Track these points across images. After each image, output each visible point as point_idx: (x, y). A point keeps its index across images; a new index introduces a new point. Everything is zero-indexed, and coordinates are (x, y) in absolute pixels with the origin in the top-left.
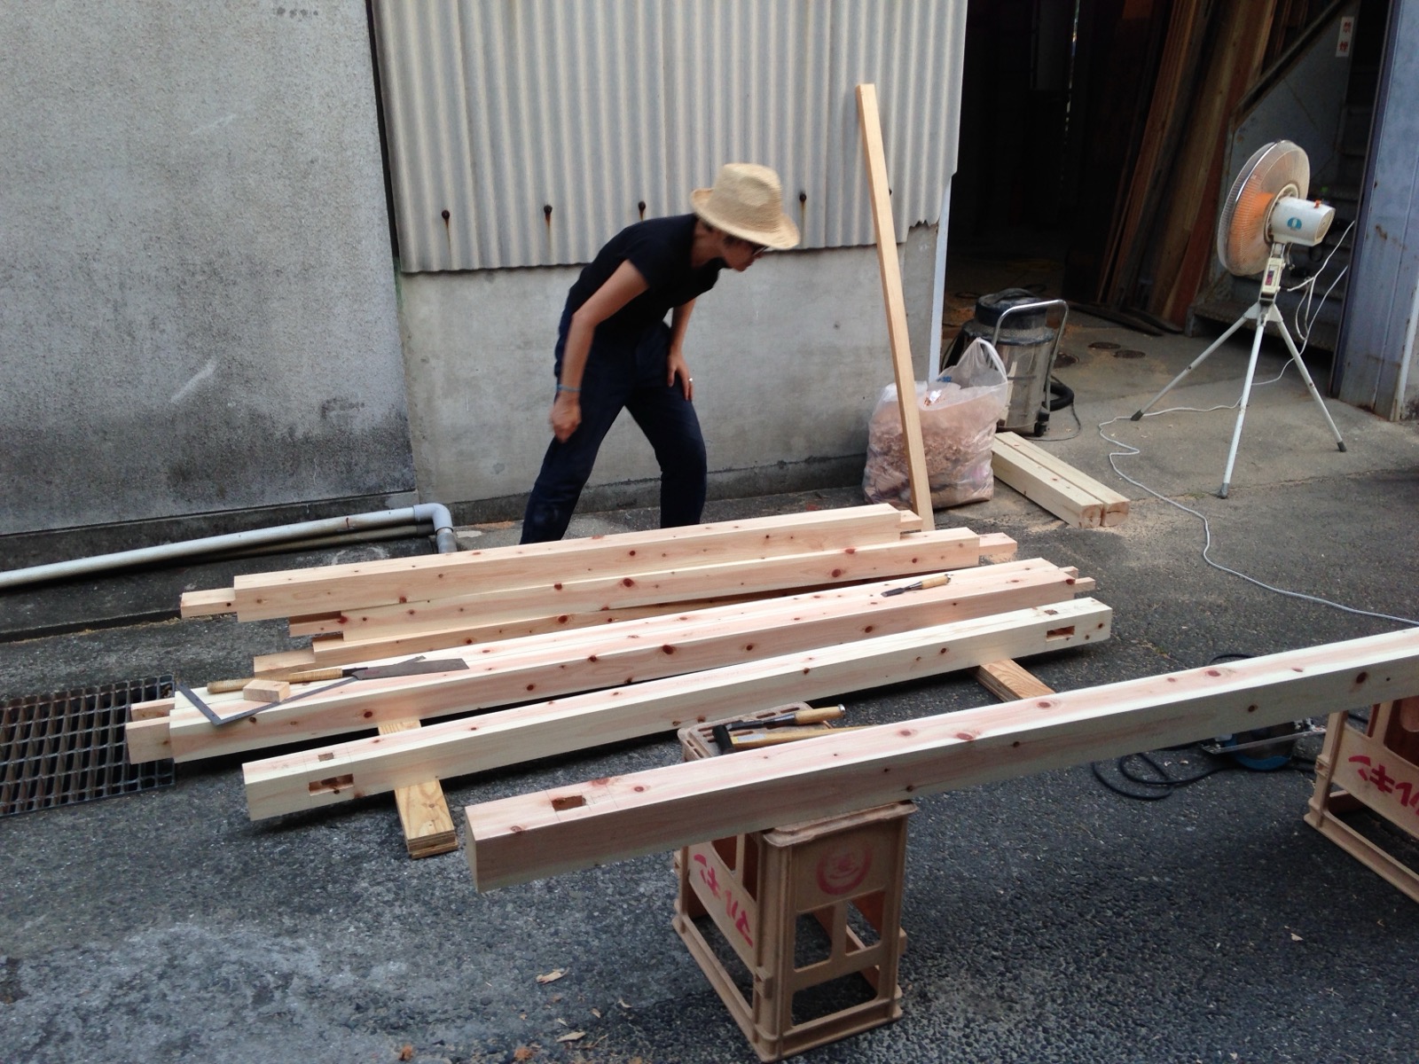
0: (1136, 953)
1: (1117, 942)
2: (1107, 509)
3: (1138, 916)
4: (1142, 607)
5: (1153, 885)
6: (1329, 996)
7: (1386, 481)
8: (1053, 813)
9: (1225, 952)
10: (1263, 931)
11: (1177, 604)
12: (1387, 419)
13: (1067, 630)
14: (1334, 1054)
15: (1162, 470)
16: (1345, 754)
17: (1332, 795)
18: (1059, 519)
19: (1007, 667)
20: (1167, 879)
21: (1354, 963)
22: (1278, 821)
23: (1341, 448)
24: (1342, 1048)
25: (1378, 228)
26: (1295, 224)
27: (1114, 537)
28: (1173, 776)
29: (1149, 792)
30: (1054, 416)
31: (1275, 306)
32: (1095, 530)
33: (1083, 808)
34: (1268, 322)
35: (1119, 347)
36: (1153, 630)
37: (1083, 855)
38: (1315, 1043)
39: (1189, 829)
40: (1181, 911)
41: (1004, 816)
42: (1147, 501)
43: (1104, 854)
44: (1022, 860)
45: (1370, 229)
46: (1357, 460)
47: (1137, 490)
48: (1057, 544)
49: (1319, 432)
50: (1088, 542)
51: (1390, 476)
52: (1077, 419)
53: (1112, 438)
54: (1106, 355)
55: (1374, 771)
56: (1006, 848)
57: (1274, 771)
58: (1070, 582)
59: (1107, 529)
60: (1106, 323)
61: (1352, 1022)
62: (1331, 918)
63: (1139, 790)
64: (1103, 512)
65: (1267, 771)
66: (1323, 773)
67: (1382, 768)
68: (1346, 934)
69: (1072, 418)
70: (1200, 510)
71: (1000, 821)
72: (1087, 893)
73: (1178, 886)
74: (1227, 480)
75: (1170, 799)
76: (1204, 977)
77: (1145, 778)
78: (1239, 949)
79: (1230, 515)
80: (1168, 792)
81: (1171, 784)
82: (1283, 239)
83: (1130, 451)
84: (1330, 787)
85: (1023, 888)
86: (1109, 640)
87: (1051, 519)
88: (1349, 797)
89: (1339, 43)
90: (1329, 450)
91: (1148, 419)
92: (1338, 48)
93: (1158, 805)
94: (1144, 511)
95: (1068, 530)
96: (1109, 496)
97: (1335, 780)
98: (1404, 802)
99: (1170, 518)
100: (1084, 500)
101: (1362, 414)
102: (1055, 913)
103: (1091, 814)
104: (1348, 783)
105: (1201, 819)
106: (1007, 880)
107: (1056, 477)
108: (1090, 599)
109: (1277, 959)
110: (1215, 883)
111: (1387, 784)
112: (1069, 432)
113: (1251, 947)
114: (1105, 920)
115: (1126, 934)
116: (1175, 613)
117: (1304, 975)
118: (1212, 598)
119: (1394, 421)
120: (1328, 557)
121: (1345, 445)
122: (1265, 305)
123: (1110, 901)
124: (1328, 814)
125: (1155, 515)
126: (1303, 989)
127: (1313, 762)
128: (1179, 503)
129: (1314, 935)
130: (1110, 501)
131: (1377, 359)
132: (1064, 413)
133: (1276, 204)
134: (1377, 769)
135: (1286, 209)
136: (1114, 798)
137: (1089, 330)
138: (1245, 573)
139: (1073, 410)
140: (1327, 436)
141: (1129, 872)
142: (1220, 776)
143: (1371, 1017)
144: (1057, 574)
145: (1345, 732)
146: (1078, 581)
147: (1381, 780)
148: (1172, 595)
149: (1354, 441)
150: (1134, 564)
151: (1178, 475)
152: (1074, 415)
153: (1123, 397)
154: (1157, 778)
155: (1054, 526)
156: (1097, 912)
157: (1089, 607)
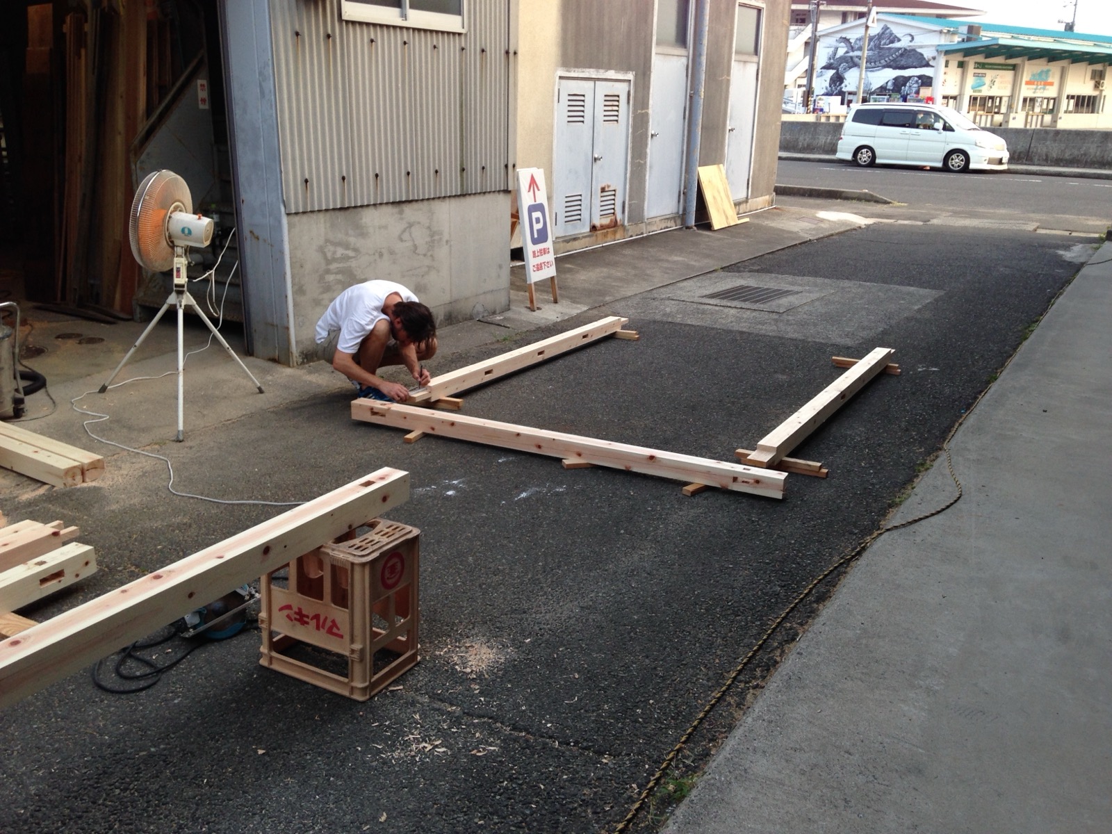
0: (142, 814)
1: (126, 811)
2: (86, 468)
3: (141, 784)
4: (124, 540)
5: (151, 755)
6: (287, 784)
7: (294, 409)
8: (63, 729)
9: (211, 784)
10: (237, 756)
11: (152, 531)
12: (289, 366)
13: (58, 574)
14: (295, 824)
15: (130, 428)
16: (275, 608)
17: (274, 640)
18: (45, 484)
19: (9, 620)
20: (162, 746)
21: (302, 753)
22: (242, 671)
23: (261, 391)
24: (300, 818)
25: (251, 232)
26: (187, 232)
27: (96, 489)
28: (160, 665)
29: (142, 684)
30: (29, 400)
31: (188, 294)
32: (79, 486)
33: (89, 715)
34: (185, 306)
35: (82, 335)
36: (135, 555)
37: (91, 754)
38: (280, 823)
39: (176, 701)
40: (175, 767)
41: (19, 747)
42: (121, 455)
43: (110, 746)
44: (38, 777)
45: (246, 233)
46: (272, 398)
47: (111, 447)
48: (45, 505)
49: (243, 382)
50: (74, 498)
51: (296, 406)
52: (51, 399)
53: (85, 409)
54: (71, 344)
55: (296, 613)
56: (24, 773)
57: (235, 635)
58: (55, 534)
59: (89, 484)
60: (68, 317)
61: (305, 796)
62: (284, 727)
63: (133, 685)
64: (83, 471)
65: (230, 637)
66: (264, 626)
67: (300, 609)
68: (295, 735)
69: (48, 398)
70: (164, 454)
71: (15, 753)
72: (97, 783)
73: (171, 748)
74: (181, 427)
75: (160, 683)
76: (197, 810)
77: (138, 674)
78: (221, 778)
79: (187, 453)
80: (157, 679)
81: (160, 671)
82: (182, 243)
83: (101, 417)
84: (271, 634)
85: (40, 800)
86: (98, 572)
87: (39, 485)
88: (286, 638)
89: (200, 99)
90: (253, 394)
91: (111, 390)
92: (200, 102)
93: (150, 691)
94: (119, 463)
95: (55, 492)
96: (84, 457)
97: (274, 628)
98: (318, 628)
99: (140, 465)
100: (64, 464)
101: (270, 364)
102: (72, 810)
103: (95, 719)
104: (283, 628)
105: (185, 690)
106: (26, 800)
107: (36, 449)
108: (74, 543)
109: (249, 774)
110: (199, 735)
111: (306, 619)
112: (45, 411)
113: (230, 772)
114: (114, 799)
115: (133, 802)
116: (152, 538)
117: (269, 777)
118: (179, 520)
119: (293, 367)
120: (260, 470)
121: (263, 388)
122: (180, 293)
123: (117, 781)
124: (274, 654)
125: (128, 465)
126: (269, 788)
127: (257, 621)
128: (147, 451)
129: (274, 745)
130: (86, 461)
131: (273, 325)
132: (40, 395)
133: (170, 217)
134: (297, 611)
135: (178, 220)
136: (112, 698)
137: (54, 325)
138: (202, 494)
139: (47, 391)
140: (250, 384)
141: (131, 753)
142: (196, 652)
143: (317, 787)
144: (45, 530)
145: (273, 592)
146: (63, 532)
147: (301, 618)
148: (148, 524)
149: (269, 385)
150: (114, 507)
151: (143, 430)
152: (49, 395)
153: (89, 375)
154: (148, 670)
155: (42, 491)
156: (108, 795)
157: (75, 550)
